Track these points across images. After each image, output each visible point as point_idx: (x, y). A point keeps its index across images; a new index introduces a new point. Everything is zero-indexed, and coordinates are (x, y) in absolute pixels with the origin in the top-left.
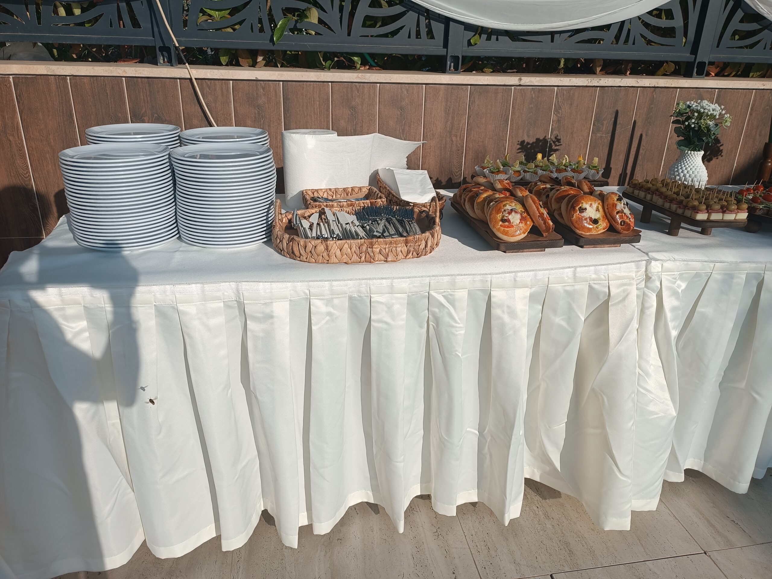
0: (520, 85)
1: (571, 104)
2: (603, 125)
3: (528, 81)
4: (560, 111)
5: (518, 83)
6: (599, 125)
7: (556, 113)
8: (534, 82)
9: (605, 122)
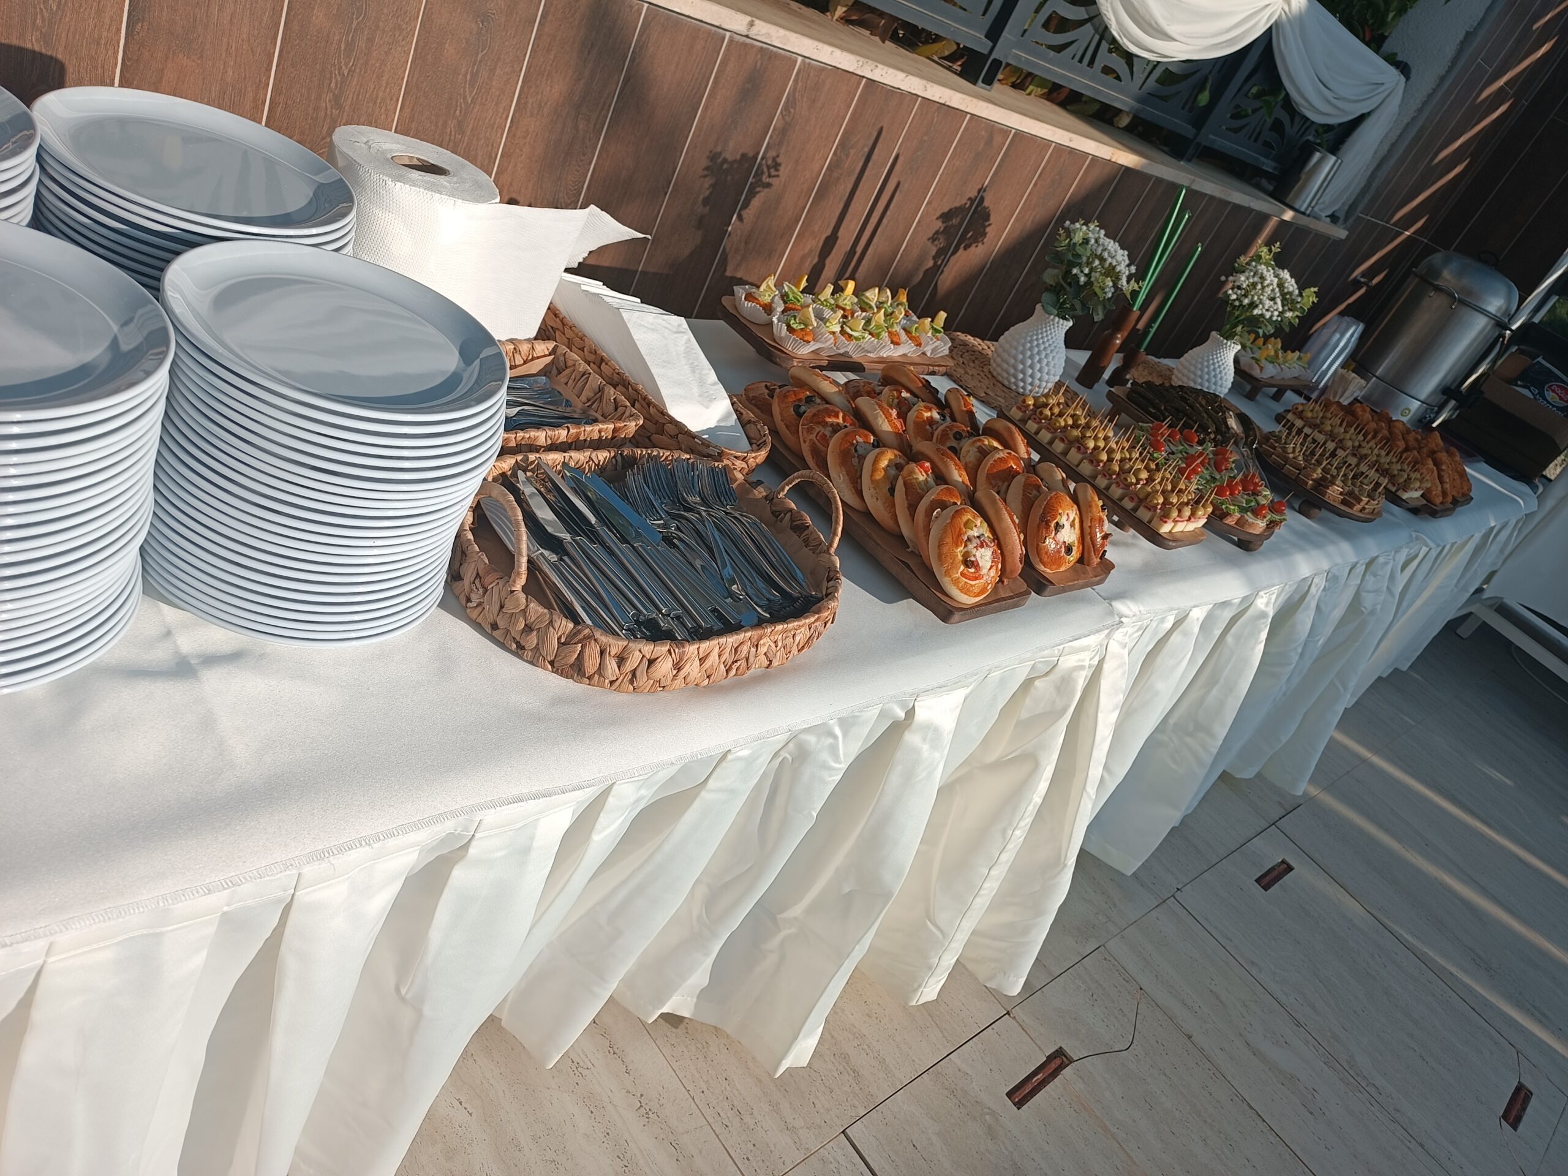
0: (747, 36)
1: (814, 101)
2: (847, 156)
3: (764, 31)
4: (792, 110)
5: (745, 31)
6: (842, 154)
7: (784, 113)
8: (774, 39)
9: (852, 152)
